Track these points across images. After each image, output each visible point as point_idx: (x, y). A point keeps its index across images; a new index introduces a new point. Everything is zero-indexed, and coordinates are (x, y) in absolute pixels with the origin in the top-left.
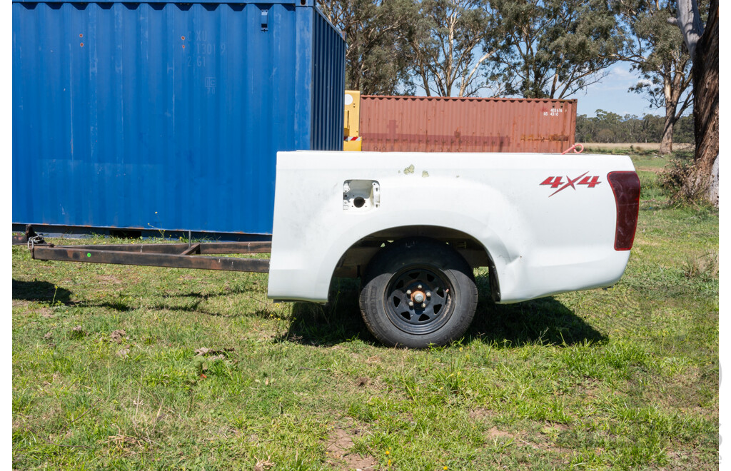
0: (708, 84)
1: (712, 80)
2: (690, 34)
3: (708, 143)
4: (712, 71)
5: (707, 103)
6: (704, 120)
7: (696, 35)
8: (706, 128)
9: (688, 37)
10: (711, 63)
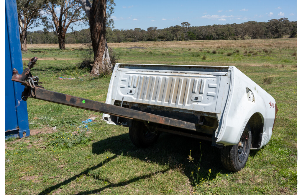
0: (98, 27)
1: (99, 26)
2: (86, 6)
3: (100, 50)
4: (98, 22)
5: (98, 35)
6: (97, 41)
7: (88, 7)
8: (98, 45)
9: (85, 7)
10: (98, 19)
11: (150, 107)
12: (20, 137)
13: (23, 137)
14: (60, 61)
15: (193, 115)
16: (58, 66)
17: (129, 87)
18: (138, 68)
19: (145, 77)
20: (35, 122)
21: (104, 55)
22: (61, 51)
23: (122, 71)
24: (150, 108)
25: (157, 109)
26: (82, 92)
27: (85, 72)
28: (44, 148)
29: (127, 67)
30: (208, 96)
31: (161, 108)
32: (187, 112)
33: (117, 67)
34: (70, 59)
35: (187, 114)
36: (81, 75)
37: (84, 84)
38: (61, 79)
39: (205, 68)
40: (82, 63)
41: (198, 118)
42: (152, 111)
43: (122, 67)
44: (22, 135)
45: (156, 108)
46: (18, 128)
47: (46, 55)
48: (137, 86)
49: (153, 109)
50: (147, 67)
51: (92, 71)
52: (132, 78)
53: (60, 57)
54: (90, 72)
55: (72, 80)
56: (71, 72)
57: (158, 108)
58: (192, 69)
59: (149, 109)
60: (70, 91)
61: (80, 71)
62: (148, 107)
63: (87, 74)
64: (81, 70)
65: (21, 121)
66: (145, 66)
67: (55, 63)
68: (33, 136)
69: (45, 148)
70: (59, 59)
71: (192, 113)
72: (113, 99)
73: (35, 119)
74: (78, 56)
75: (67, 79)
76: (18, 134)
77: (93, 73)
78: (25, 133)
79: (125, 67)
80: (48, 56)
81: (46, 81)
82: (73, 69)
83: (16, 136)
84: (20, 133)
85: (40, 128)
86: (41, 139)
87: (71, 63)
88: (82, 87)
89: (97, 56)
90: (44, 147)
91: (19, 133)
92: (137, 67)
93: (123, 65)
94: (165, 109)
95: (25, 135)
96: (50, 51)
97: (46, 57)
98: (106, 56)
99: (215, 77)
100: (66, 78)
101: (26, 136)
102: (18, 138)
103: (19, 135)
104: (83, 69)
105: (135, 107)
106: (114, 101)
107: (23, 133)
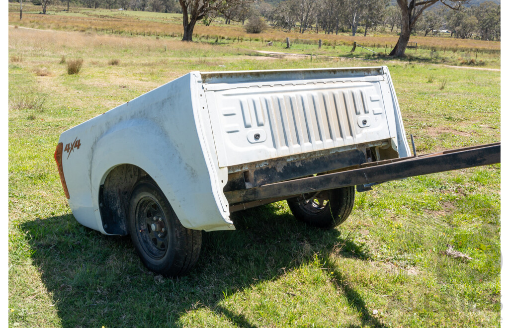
11: (292, 159)
15: (357, 151)
17: (248, 126)
18: (244, 80)
19: (274, 98)
23: (215, 91)
24: (292, 162)
25: (304, 160)
30: (375, 114)
31: (311, 155)
32: (349, 149)
33: (199, 82)
35: (349, 153)
39: (352, 70)
41: (363, 153)
42: (298, 166)
45: (304, 158)
48: (265, 121)
49: (298, 162)
50: (263, 77)
52: (247, 105)
57: (305, 157)
58: (338, 74)
59: (290, 164)
62: (288, 160)
66: (258, 74)
71: (355, 148)
72: (221, 166)
92: (241, 79)
94: (319, 155)
99: (372, 84)
105: (261, 169)
106: (226, 169)
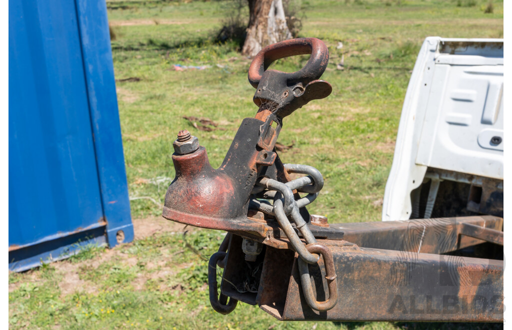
12: (109, 245)
13: (118, 244)
14: (167, 27)
16: (165, 37)
17: (485, 122)
20: (141, 195)
21: (272, 10)
22: (164, 5)
23: (452, 65)
26: (234, 102)
27: (229, 51)
28: (179, 289)
29: (470, 49)
33: (432, 51)
34: (186, 21)
36: (221, 57)
37: (234, 82)
38: (179, 68)
40: (222, 31)
43: (449, 49)
44: (116, 240)
46: (104, 220)
47: (137, 14)
51: (245, 48)
52: (498, 92)
53: (165, 17)
54: (240, 50)
55: (204, 72)
56: (197, 52)
60: (205, 100)
61: (217, 48)
63: (235, 55)
64: (220, 45)
65: (110, 203)
67: (158, 32)
68: (143, 243)
69: (182, 288)
70: (164, 21)
72: (418, 162)
73: (139, 185)
74: (202, 14)
75: (193, 69)
76: (103, 238)
77: (248, 52)
78: (122, 234)
79: (463, 49)
80: (141, 17)
81: (147, 75)
82: (200, 43)
83: (101, 243)
84: (109, 235)
85: (157, 215)
86: (165, 252)
87: (190, 29)
88: (230, 88)
89: (257, 13)
90: (179, 287)
91: (107, 233)
93: (455, 45)
95: (123, 238)
96: (142, 6)
97: (136, 17)
98: (276, 12)
100: (189, 66)
101: (124, 242)
102: (107, 248)
103: (107, 241)
104: (223, 42)
106: (425, 169)
107: (118, 234)
